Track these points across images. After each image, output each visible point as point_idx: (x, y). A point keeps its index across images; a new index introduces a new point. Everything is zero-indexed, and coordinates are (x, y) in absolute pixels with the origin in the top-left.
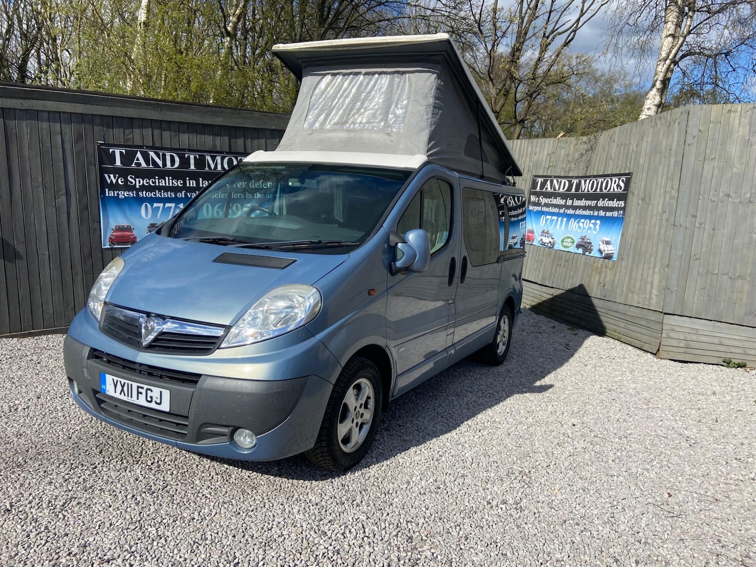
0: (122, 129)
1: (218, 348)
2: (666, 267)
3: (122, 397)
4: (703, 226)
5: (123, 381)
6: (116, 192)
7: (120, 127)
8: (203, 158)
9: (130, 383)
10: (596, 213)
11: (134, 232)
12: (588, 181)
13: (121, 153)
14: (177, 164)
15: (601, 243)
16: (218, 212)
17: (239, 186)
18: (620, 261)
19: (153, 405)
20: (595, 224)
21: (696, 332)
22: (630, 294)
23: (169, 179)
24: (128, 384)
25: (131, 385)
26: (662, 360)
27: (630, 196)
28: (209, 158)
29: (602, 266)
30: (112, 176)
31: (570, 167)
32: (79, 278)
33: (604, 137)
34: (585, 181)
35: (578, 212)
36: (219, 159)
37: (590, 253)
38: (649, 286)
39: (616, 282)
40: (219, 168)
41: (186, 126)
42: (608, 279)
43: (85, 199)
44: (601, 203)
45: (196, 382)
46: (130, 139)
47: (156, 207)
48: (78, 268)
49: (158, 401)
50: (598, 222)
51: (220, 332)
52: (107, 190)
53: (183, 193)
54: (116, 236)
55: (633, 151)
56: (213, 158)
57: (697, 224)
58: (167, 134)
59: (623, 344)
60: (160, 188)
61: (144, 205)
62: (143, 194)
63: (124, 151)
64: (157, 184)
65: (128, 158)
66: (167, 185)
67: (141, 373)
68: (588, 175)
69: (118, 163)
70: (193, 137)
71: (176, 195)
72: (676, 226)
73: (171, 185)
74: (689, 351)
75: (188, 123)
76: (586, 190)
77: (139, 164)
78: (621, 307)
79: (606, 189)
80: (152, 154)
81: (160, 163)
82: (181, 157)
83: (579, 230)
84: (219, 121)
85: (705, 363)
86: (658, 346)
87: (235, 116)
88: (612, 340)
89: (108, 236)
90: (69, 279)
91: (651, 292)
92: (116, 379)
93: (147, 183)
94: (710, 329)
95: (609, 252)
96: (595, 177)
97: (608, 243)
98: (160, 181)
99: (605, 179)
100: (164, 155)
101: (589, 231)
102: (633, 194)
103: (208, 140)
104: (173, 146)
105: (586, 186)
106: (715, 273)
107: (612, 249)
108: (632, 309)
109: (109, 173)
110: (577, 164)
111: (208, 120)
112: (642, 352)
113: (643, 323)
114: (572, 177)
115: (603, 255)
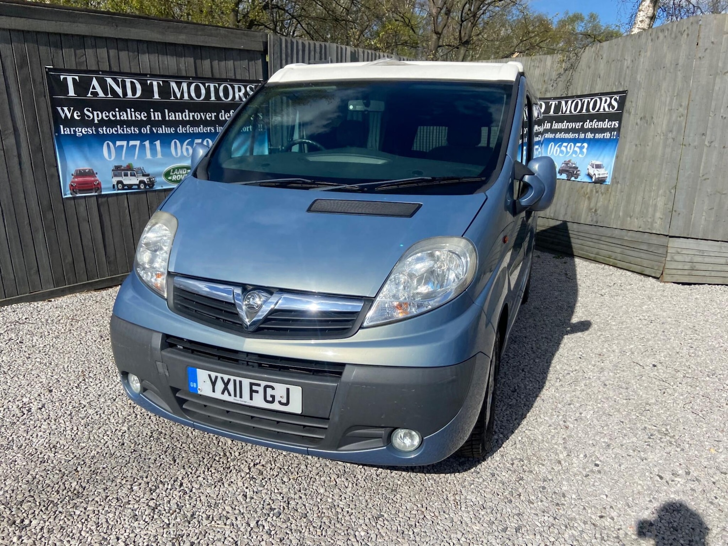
0: (73, 50)
1: (361, 327)
2: (672, 188)
3: (226, 397)
4: (713, 144)
5: (226, 377)
6: (72, 129)
7: (70, 47)
8: (167, 84)
9: (238, 379)
10: (582, 136)
11: (98, 177)
12: (570, 102)
13: (74, 80)
14: (139, 94)
15: (589, 167)
16: (187, 149)
17: (208, 118)
18: (615, 185)
19: (276, 406)
20: (581, 148)
21: (702, 253)
22: (629, 219)
23: (131, 111)
24: (235, 381)
25: (240, 382)
26: (666, 284)
27: (625, 115)
28: (173, 85)
29: (592, 191)
30: (66, 109)
31: (546, 88)
32: (40, 236)
33: (587, 54)
34: (566, 103)
35: (558, 136)
36: (184, 85)
37: (576, 178)
38: (650, 210)
39: (610, 208)
40: (186, 97)
41: (145, 45)
42: (599, 204)
43: (37, 139)
44: (588, 125)
45: (340, 374)
46: (84, 61)
47: (118, 146)
48: (38, 223)
49: (284, 401)
50: (586, 145)
51: (357, 306)
52: (62, 126)
53: (148, 128)
54: (79, 183)
55: (628, 67)
56: (179, 85)
57: (706, 143)
58: (123, 55)
59: (619, 270)
60: (122, 123)
61: (105, 144)
62: (103, 130)
63: (77, 78)
64: (118, 118)
65: (82, 86)
66: (130, 118)
67: (248, 365)
68: (569, 95)
69: (72, 93)
70: (154, 57)
71: (140, 130)
72: (685, 145)
73: (134, 118)
74: (694, 273)
75: (147, 42)
76: (568, 112)
77: (95, 94)
78: (617, 232)
79: (594, 109)
80: (109, 81)
81: (119, 91)
82: (143, 84)
83: (561, 155)
84: (182, 39)
85: (709, 284)
86: (662, 269)
87: (200, 33)
88: (607, 267)
89: (69, 183)
90: (28, 237)
91: (654, 216)
92: (213, 375)
93: (107, 117)
94: (715, 249)
95: (601, 176)
96: (578, 97)
97: (598, 167)
98: (121, 114)
99: (592, 99)
100: (124, 82)
101: (574, 155)
102: (630, 113)
103: (170, 63)
104: (133, 71)
105: (568, 108)
106: (724, 192)
107: (605, 173)
108: (630, 233)
109: (62, 106)
110: (555, 85)
111: (171, 38)
112: (642, 276)
113: (645, 247)
114: (550, 99)
115: (593, 180)
